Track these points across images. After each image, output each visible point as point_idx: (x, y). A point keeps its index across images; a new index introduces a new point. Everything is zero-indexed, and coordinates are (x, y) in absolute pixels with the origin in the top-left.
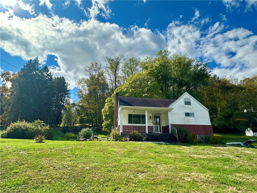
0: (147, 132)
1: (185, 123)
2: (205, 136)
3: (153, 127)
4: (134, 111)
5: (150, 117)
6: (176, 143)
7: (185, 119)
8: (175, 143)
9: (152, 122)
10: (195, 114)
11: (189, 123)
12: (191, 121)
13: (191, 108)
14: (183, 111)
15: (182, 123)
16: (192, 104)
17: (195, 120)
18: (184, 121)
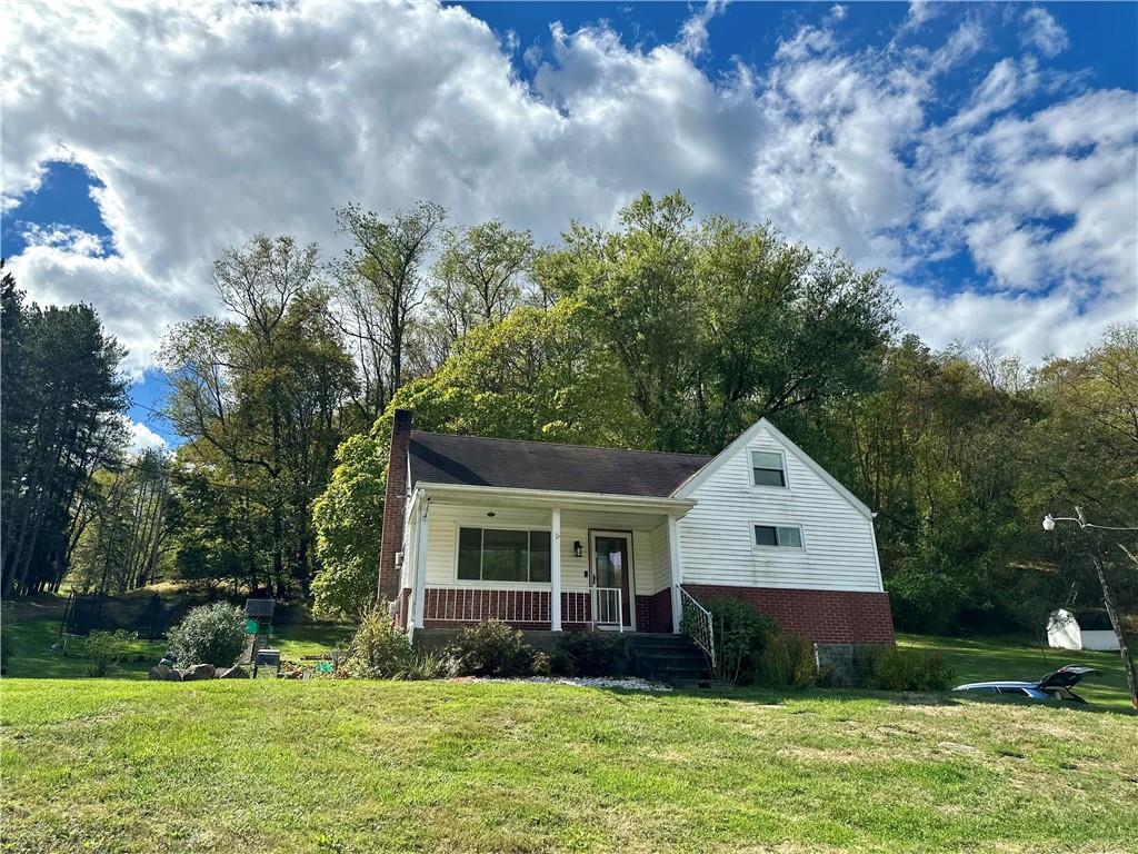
0: (557, 625)
1: (755, 582)
2: (851, 650)
3: (589, 596)
4: (493, 510)
5: (577, 545)
7: (756, 559)
9: (586, 573)
10: (806, 537)
11: (773, 580)
12: (784, 570)
13: (788, 503)
14: (746, 519)
15: (741, 578)
16: (790, 481)
17: (807, 566)
18: (750, 569)
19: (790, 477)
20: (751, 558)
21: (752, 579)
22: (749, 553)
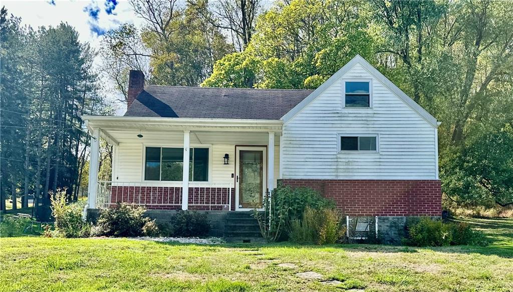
0: (185, 207)
1: (337, 176)
2: (405, 221)
5: (227, 156)
6: (248, 241)
7: (339, 160)
8: (245, 241)
9: (233, 174)
10: (380, 143)
11: (351, 174)
12: (359, 167)
13: (371, 119)
14: (335, 133)
15: (327, 174)
16: (374, 102)
17: (378, 163)
18: (335, 167)
19: (374, 99)
20: (336, 160)
21: (334, 174)
22: (335, 157)
